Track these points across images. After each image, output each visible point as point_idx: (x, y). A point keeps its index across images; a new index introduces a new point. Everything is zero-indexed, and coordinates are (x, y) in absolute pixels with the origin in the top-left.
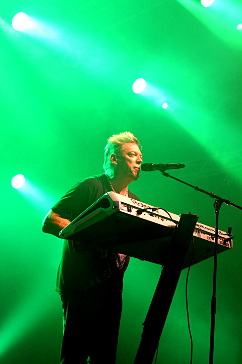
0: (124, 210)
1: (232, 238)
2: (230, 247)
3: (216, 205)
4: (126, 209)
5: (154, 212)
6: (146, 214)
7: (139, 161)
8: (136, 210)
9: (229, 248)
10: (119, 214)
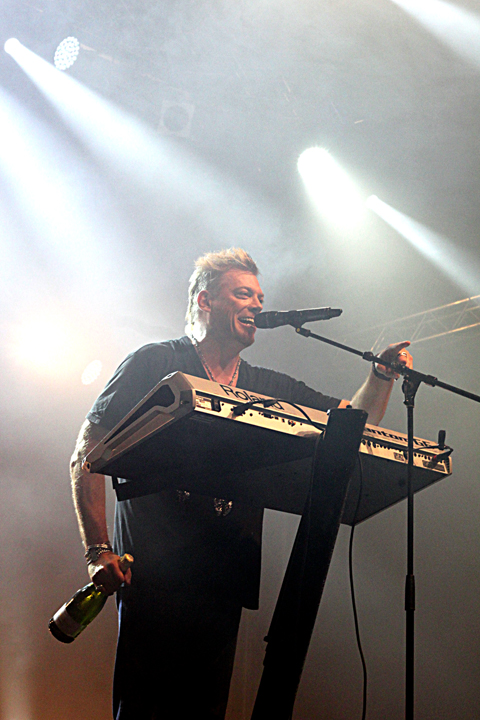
0: (206, 407)
1: (449, 453)
2: (446, 472)
3: (406, 387)
4: (208, 405)
5: (270, 408)
6: (255, 413)
7: (255, 306)
8: (232, 406)
9: (445, 475)
10: (196, 416)
